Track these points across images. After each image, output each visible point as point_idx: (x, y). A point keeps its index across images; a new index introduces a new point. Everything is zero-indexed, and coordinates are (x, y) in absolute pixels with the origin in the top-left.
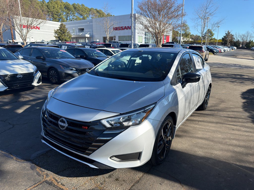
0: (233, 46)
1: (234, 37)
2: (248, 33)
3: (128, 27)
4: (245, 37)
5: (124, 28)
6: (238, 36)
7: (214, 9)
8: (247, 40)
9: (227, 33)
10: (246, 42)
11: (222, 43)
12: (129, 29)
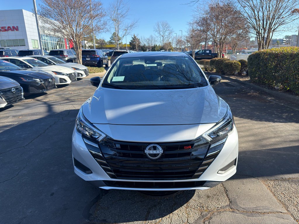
0: (140, 50)
1: (141, 41)
2: (151, 36)
3: (13, 27)
4: (150, 41)
5: (6, 28)
6: (144, 40)
7: (125, 10)
8: (152, 45)
9: (133, 37)
10: (152, 47)
11: (130, 47)
12: (15, 30)
